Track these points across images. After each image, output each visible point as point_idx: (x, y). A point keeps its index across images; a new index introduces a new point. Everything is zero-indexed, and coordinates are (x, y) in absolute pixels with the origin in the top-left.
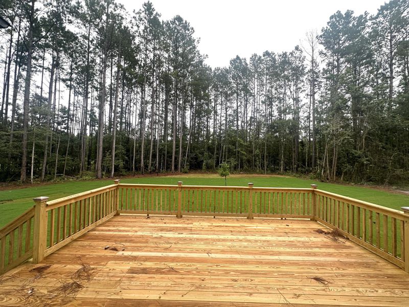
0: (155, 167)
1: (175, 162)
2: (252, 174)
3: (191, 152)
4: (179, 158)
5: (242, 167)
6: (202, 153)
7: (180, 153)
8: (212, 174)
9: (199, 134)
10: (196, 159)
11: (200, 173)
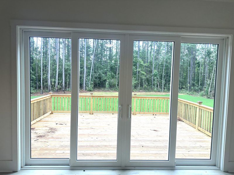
0: (62, 86)
1: (80, 81)
2: (151, 92)
3: (95, 72)
4: (84, 77)
5: (142, 85)
6: (105, 73)
7: (85, 73)
8: (114, 92)
9: (102, 55)
10: (100, 78)
11: (103, 91)
